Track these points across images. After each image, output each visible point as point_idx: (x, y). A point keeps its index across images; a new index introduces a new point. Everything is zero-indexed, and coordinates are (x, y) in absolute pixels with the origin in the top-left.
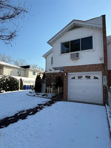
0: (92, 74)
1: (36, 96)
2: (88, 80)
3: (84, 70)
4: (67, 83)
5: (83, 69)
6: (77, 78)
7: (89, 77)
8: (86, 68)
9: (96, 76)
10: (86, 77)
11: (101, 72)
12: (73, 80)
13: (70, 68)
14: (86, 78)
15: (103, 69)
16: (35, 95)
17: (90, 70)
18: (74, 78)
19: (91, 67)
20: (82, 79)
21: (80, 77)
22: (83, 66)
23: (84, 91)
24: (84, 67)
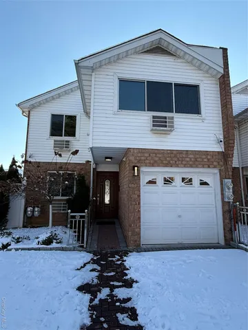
0: (197, 174)
1: (13, 246)
2: (188, 188)
3: (184, 162)
4: (139, 196)
5: (180, 159)
6: (160, 181)
7: (189, 181)
8: (188, 159)
9: (205, 180)
10: (183, 179)
11: (216, 171)
12: (151, 187)
13: (147, 155)
14: (183, 184)
15: (221, 163)
16: (8, 245)
17: (197, 163)
18: (152, 182)
19: (198, 156)
20: (173, 184)
21: (168, 181)
22: (180, 152)
23: (180, 216)
24: (184, 156)
